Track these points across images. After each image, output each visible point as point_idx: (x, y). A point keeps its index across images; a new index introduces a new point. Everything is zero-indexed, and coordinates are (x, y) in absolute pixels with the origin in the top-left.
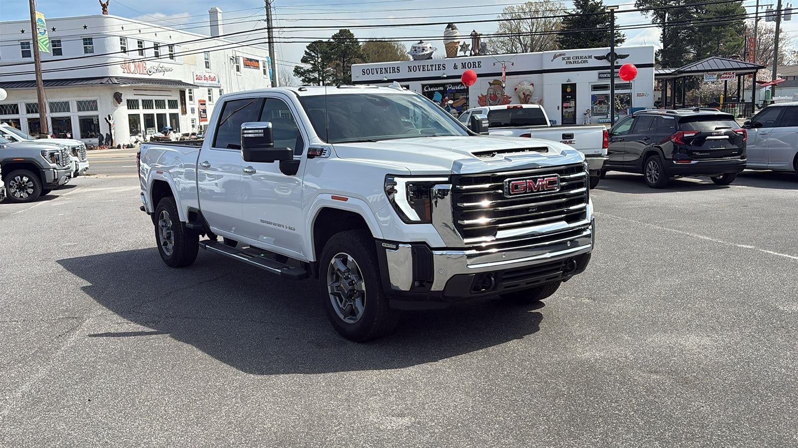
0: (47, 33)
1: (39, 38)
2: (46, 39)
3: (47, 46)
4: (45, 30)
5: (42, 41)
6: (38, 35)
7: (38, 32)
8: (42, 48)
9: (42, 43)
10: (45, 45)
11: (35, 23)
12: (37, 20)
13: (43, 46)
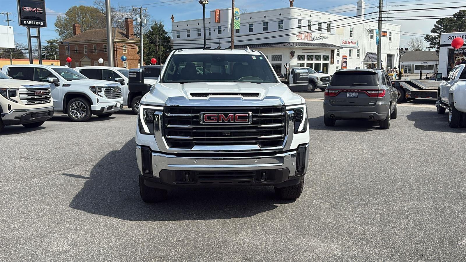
0: (239, 19)
1: (235, 22)
2: (239, 22)
3: (239, 26)
4: (239, 17)
5: (236, 23)
6: (235, 20)
7: (235, 18)
8: (236, 27)
9: (236, 24)
10: (238, 26)
11: (234, 14)
12: (235, 12)
13: (237, 26)
